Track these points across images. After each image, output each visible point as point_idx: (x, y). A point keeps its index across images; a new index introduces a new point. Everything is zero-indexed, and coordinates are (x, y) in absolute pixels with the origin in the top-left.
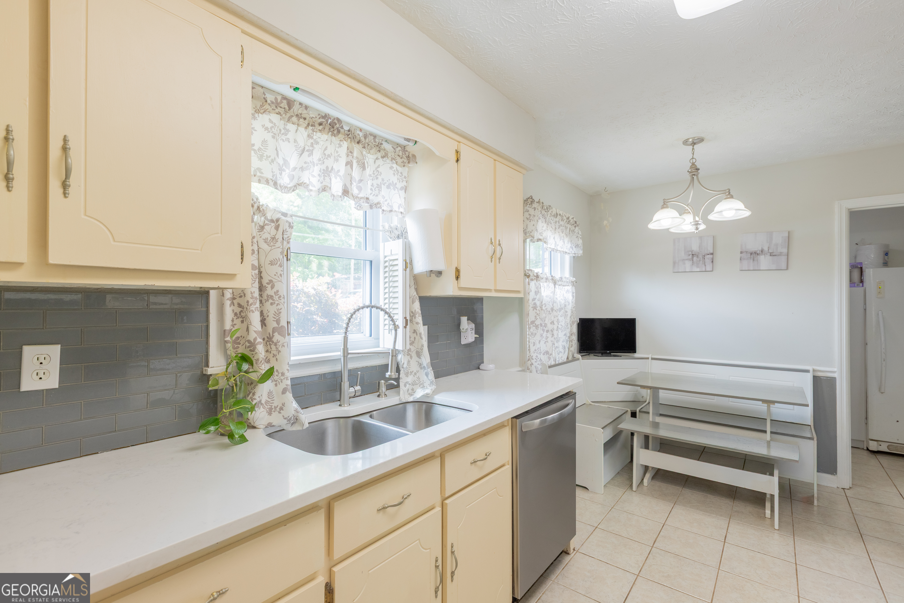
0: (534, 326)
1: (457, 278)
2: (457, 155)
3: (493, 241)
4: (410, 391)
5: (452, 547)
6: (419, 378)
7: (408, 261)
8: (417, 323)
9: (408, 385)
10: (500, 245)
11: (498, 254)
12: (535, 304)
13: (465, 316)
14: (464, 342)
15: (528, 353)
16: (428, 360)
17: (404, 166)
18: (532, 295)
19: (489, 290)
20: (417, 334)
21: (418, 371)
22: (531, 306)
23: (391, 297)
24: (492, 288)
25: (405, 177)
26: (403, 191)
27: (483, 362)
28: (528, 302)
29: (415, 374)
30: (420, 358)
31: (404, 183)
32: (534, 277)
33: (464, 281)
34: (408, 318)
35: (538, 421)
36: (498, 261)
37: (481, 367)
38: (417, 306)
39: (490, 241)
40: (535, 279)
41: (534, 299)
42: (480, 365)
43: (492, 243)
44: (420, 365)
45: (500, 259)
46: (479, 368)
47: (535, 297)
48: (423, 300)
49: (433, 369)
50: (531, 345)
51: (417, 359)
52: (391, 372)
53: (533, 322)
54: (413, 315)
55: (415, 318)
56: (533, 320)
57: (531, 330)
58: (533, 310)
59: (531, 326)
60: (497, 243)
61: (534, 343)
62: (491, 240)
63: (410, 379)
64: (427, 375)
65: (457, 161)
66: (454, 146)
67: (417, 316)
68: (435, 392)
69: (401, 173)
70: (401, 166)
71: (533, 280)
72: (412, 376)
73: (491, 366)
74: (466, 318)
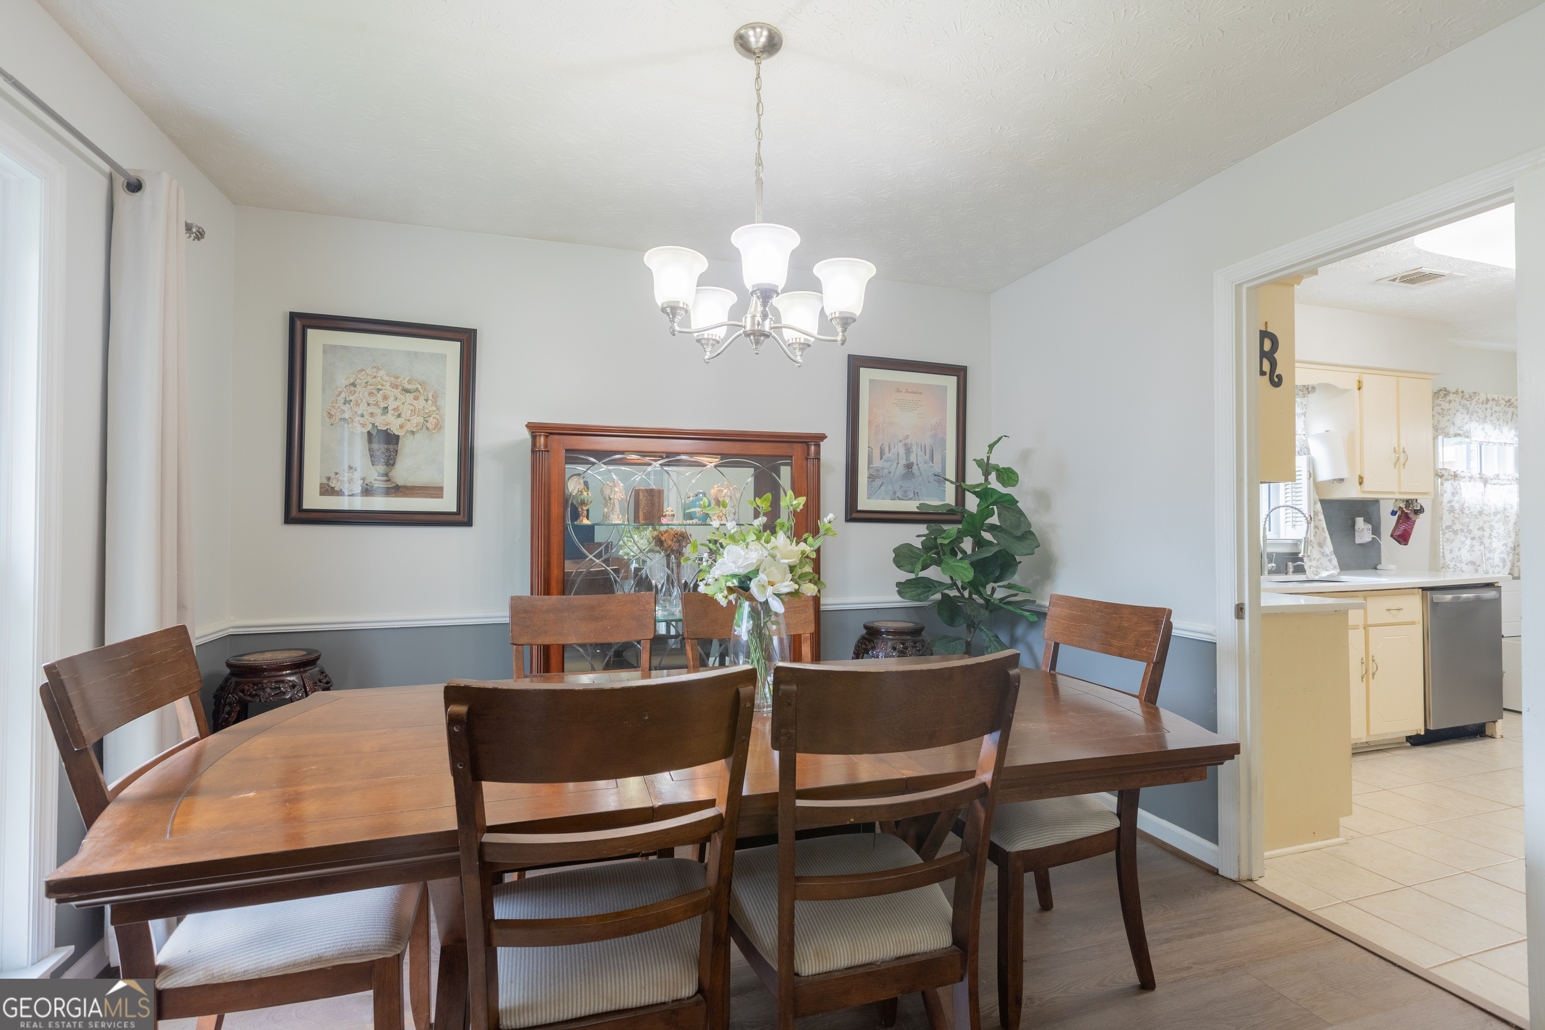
0: (1450, 531)
1: (1361, 483)
2: (1359, 384)
3: (1396, 449)
4: (1315, 572)
5: (1373, 657)
6: (1321, 563)
7: (1311, 472)
8: (1320, 520)
9: (1312, 568)
10: (1404, 452)
11: (1402, 460)
12: (1452, 506)
13: (1362, 517)
14: (1358, 540)
15: (1442, 559)
16: (1331, 549)
17: (1304, 397)
18: (1447, 497)
19: (1393, 493)
20: (1318, 529)
21: (1320, 559)
22: (1446, 509)
23: (1294, 500)
24: (1396, 491)
25: (1305, 405)
26: (1303, 416)
27: (1381, 563)
28: (1441, 505)
29: (1318, 560)
30: (1322, 548)
31: (1304, 410)
32: (1450, 477)
33: (1367, 486)
34: (1312, 516)
35: (1450, 596)
36: (1402, 466)
37: (1378, 567)
38: (1319, 507)
39: (1393, 450)
40: (1451, 479)
41: (1450, 502)
42: (1377, 565)
43: (1395, 451)
44: (1323, 554)
45: (1404, 464)
46: (1376, 569)
47: (1452, 498)
48: (1323, 502)
49: (1337, 557)
50: (1447, 553)
51: (1320, 549)
52: (1304, 553)
53: (1448, 527)
54: (1316, 513)
55: (1317, 516)
56: (1450, 524)
57: (1447, 536)
58: (1449, 513)
59: (1447, 531)
60: (1401, 450)
61: (1451, 550)
62: (1395, 448)
63: (1314, 563)
64: (1330, 561)
65: (1359, 389)
66: (1356, 377)
67: (1320, 514)
68: (1339, 574)
69: (1302, 403)
70: (1301, 398)
71: (1448, 480)
72: (1315, 561)
73: (1392, 567)
74: (1363, 518)
